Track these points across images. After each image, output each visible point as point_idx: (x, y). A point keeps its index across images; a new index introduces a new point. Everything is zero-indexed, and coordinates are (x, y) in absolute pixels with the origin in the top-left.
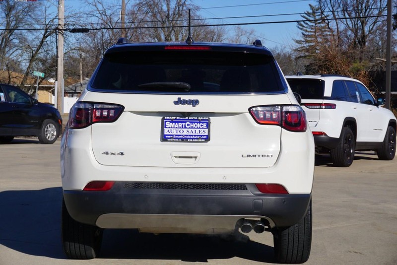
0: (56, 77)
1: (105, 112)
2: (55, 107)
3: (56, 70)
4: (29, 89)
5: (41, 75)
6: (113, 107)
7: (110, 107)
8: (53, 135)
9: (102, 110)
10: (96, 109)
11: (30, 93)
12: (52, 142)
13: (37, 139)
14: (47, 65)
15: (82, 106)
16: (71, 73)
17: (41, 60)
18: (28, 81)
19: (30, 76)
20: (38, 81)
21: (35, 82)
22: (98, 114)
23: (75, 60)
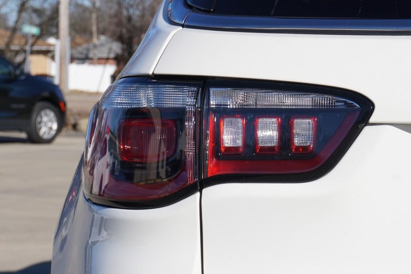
0: (57, 35)
1: (266, 127)
2: (56, 81)
3: (57, 26)
4: (17, 53)
5: (35, 30)
6: (306, 101)
7: (289, 101)
8: (51, 128)
9: (251, 115)
10: (223, 112)
11: (19, 59)
12: (49, 141)
13: (23, 135)
14: (45, 18)
15: (145, 98)
16: (80, 28)
17: (36, 11)
18: (16, 41)
19: (18, 34)
20: (31, 41)
21: (26, 43)
22: (231, 137)
23: (85, 9)
